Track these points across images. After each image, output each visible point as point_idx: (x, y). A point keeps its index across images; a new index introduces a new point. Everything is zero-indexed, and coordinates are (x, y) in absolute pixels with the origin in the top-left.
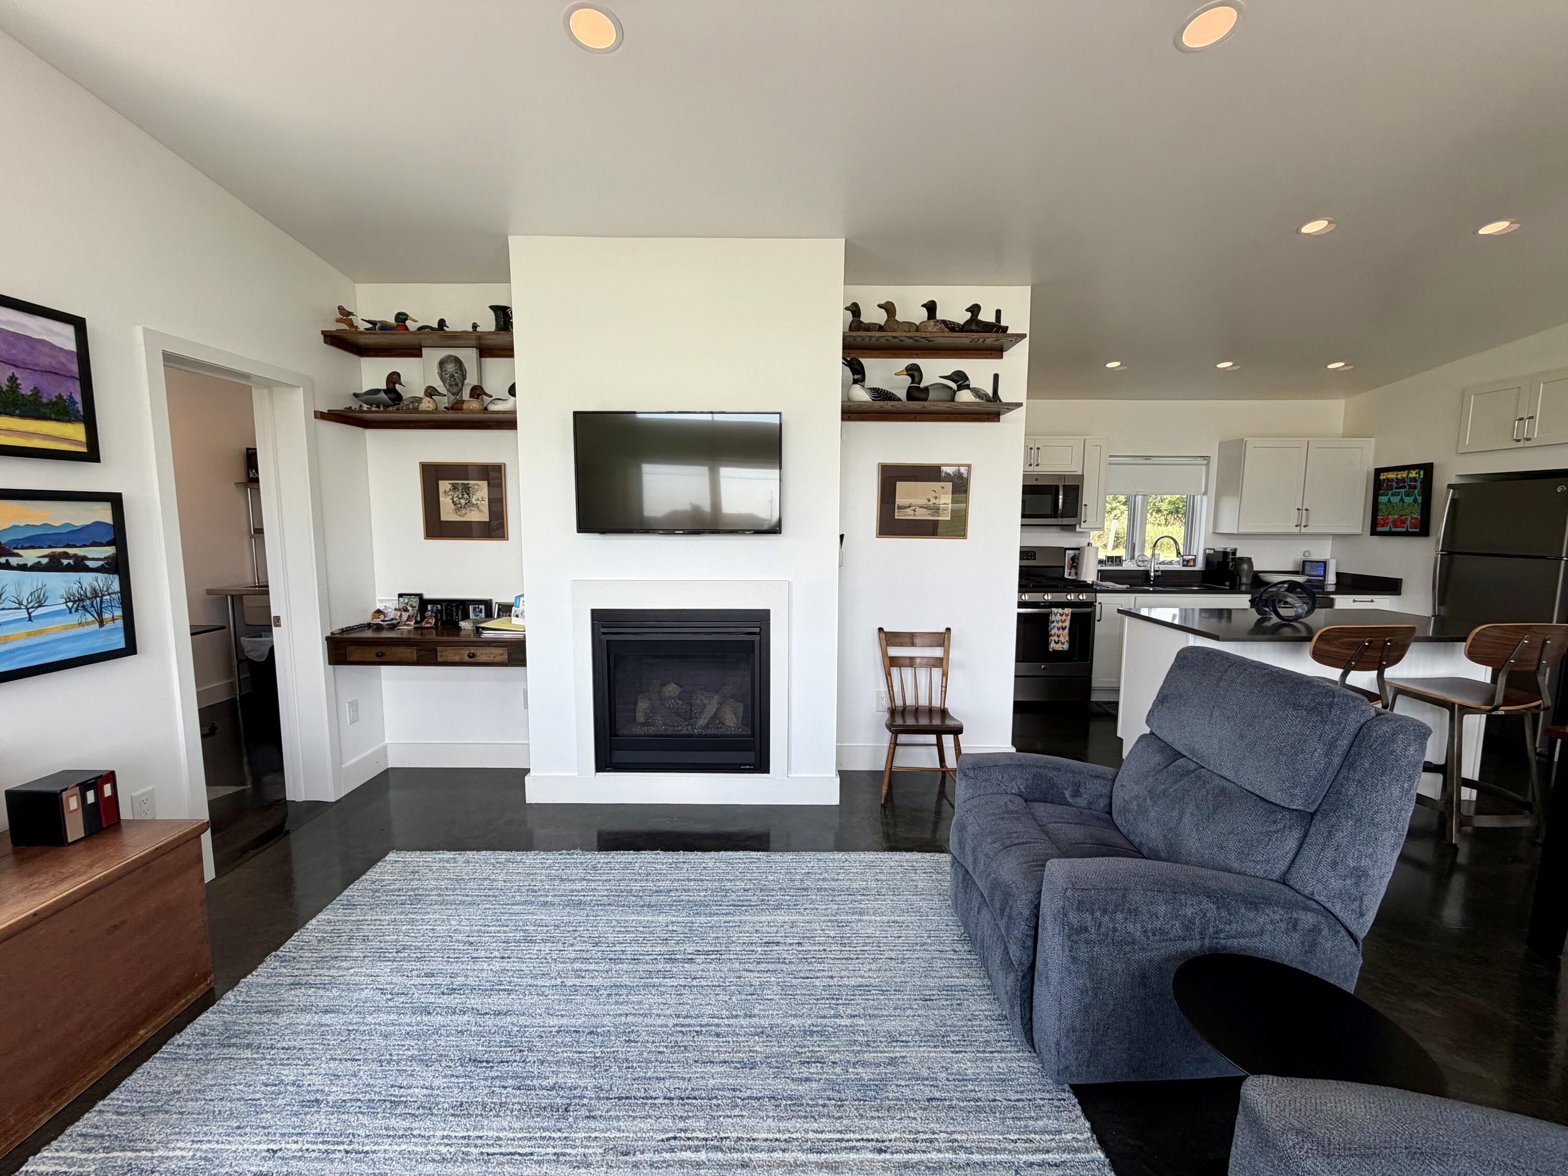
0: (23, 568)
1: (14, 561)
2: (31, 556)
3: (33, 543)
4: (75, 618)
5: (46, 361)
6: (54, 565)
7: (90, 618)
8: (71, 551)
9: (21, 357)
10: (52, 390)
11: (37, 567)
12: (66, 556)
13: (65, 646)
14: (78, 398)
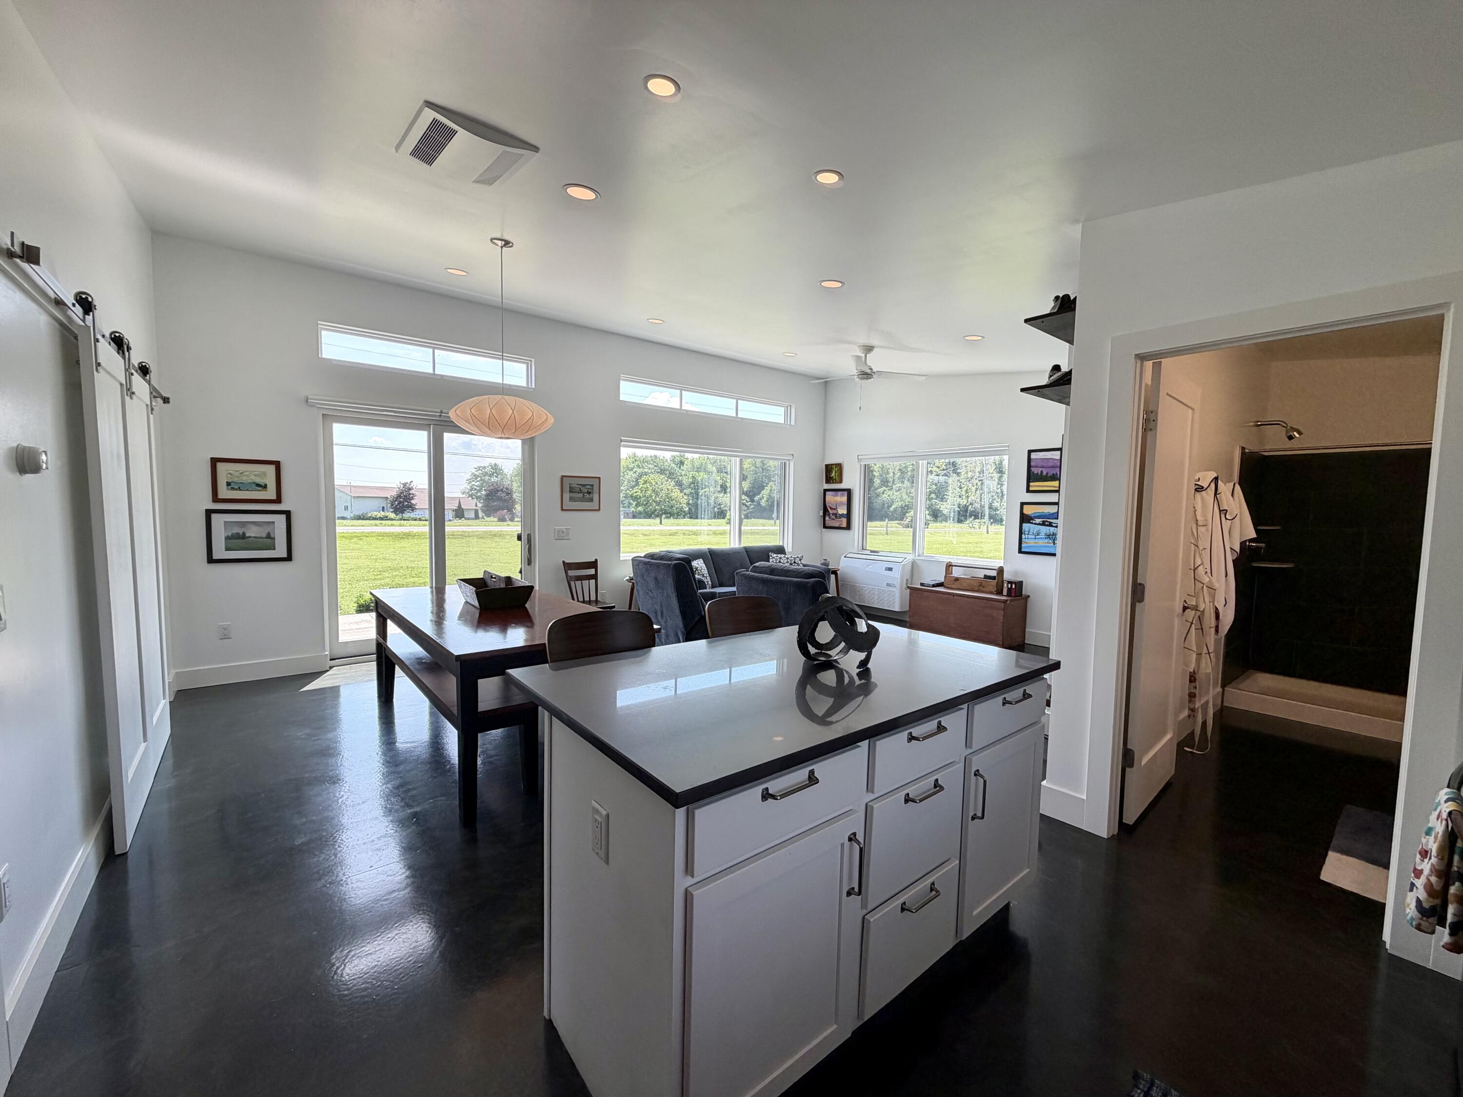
0: (1035, 524)
1: (1034, 522)
2: (1038, 521)
3: (1039, 517)
4: (1047, 541)
5: (1051, 464)
6: (1043, 524)
7: (1051, 541)
8: (1048, 520)
9: (1045, 465)
10: (1051, 472)
11: (1039, 524)
12: (1047, 521)
13: (1044, 548)
14: (1058, 473)
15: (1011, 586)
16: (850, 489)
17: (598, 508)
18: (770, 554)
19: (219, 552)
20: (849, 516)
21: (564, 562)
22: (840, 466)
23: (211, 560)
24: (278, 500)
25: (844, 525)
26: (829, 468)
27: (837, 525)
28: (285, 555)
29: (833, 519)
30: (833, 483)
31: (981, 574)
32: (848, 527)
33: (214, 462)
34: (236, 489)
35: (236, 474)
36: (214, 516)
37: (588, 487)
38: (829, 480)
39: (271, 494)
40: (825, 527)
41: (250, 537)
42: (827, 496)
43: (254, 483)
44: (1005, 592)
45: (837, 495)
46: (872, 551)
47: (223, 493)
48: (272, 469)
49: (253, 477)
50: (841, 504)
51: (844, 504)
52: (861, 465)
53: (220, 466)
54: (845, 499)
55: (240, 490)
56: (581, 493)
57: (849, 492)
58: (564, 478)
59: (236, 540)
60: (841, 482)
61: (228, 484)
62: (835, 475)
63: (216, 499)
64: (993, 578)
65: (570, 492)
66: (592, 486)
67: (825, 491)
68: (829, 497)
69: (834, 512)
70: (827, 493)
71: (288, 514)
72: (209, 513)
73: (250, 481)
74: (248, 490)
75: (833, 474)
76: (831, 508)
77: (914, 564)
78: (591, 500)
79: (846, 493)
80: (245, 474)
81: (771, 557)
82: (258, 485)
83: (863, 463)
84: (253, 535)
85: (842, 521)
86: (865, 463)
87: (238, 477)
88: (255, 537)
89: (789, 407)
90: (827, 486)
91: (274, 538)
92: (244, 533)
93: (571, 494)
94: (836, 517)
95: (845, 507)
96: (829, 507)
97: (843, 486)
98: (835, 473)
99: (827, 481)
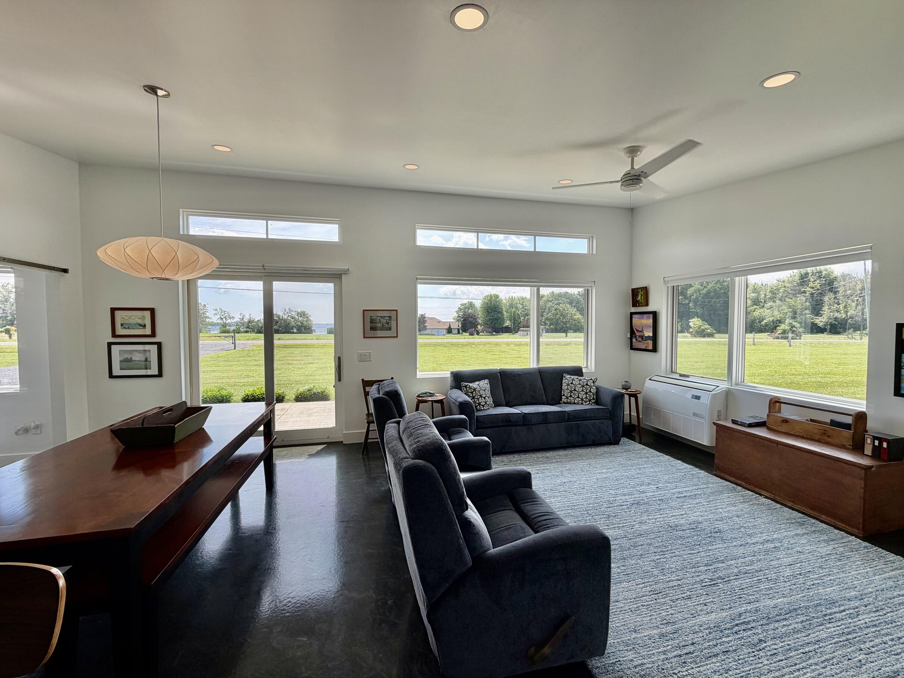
15: (881, 444)
16: (655, 312)
17: (396, 336)
18: (564, 375)
19: (116, 371)
20: (655, 338)
21: (363, 380)
22: (645, 290)
23: (111, 376)
24: (153, 335)
25: (650, 347)
26: (635, 292)
27: (644, 347)
28: (157, 373)
29: (639, 341)
30: (639, 306)
31: (827, 418)
32: (655, 349)
33: (113, 310)
34: (127, 328)
35: (127, 318)
36: (113, 347)
37: (388, 318)
38: (635, 303)
39: (148, 331)
40: (632, 348)
41: (135, 361)
42: (633, 319)
43: (137, 324)
44: (868, 450)
45: (643, 318)
46: (681, 375)
47: (120, 331)
48: (148, 314)
49: (137, 320)
50: (647, 326)
51: (650, 327)
52: (668, 287)
53: (117, 313)
54: (650, 321)
55: (129, 329)
56: (381, 323)
57: (655, 315)
58: (365, 312)
59: (126, 363)
60: (647, 305)
61: (122, 325)
62: (641, 298)
63: (114, 335)
64: (847, 426)
65: (371, 322)
66: (390, 317)
67: (632, 314)
68: (636, 320)
69: (640, 334)
70: (634, 316)
71: (159, 345)
72: (110, 344)
73: (135, 322)
74: (134, 329)
75: (639, 298)
76: (637, 331)
77: (728, 393)
78: (390, 329)
79: (651, 315)
80: (132, 317)
81: (564, 378)
82: (140, 325)
83: (670, 285)
84: (136, 359)
85: (648, 343)
86: (673, 285)
87: (128, 320)
88: (138, 361)
89: (591, 238)
90: (634, 310)
91: (150, 361)
92: (131, 358)
93: (371, 324)
94: (642, 339)
95: (651, 330)
96: (636, 329)
97: (650, 308)
98: (641, 297)
99: (634, 305)
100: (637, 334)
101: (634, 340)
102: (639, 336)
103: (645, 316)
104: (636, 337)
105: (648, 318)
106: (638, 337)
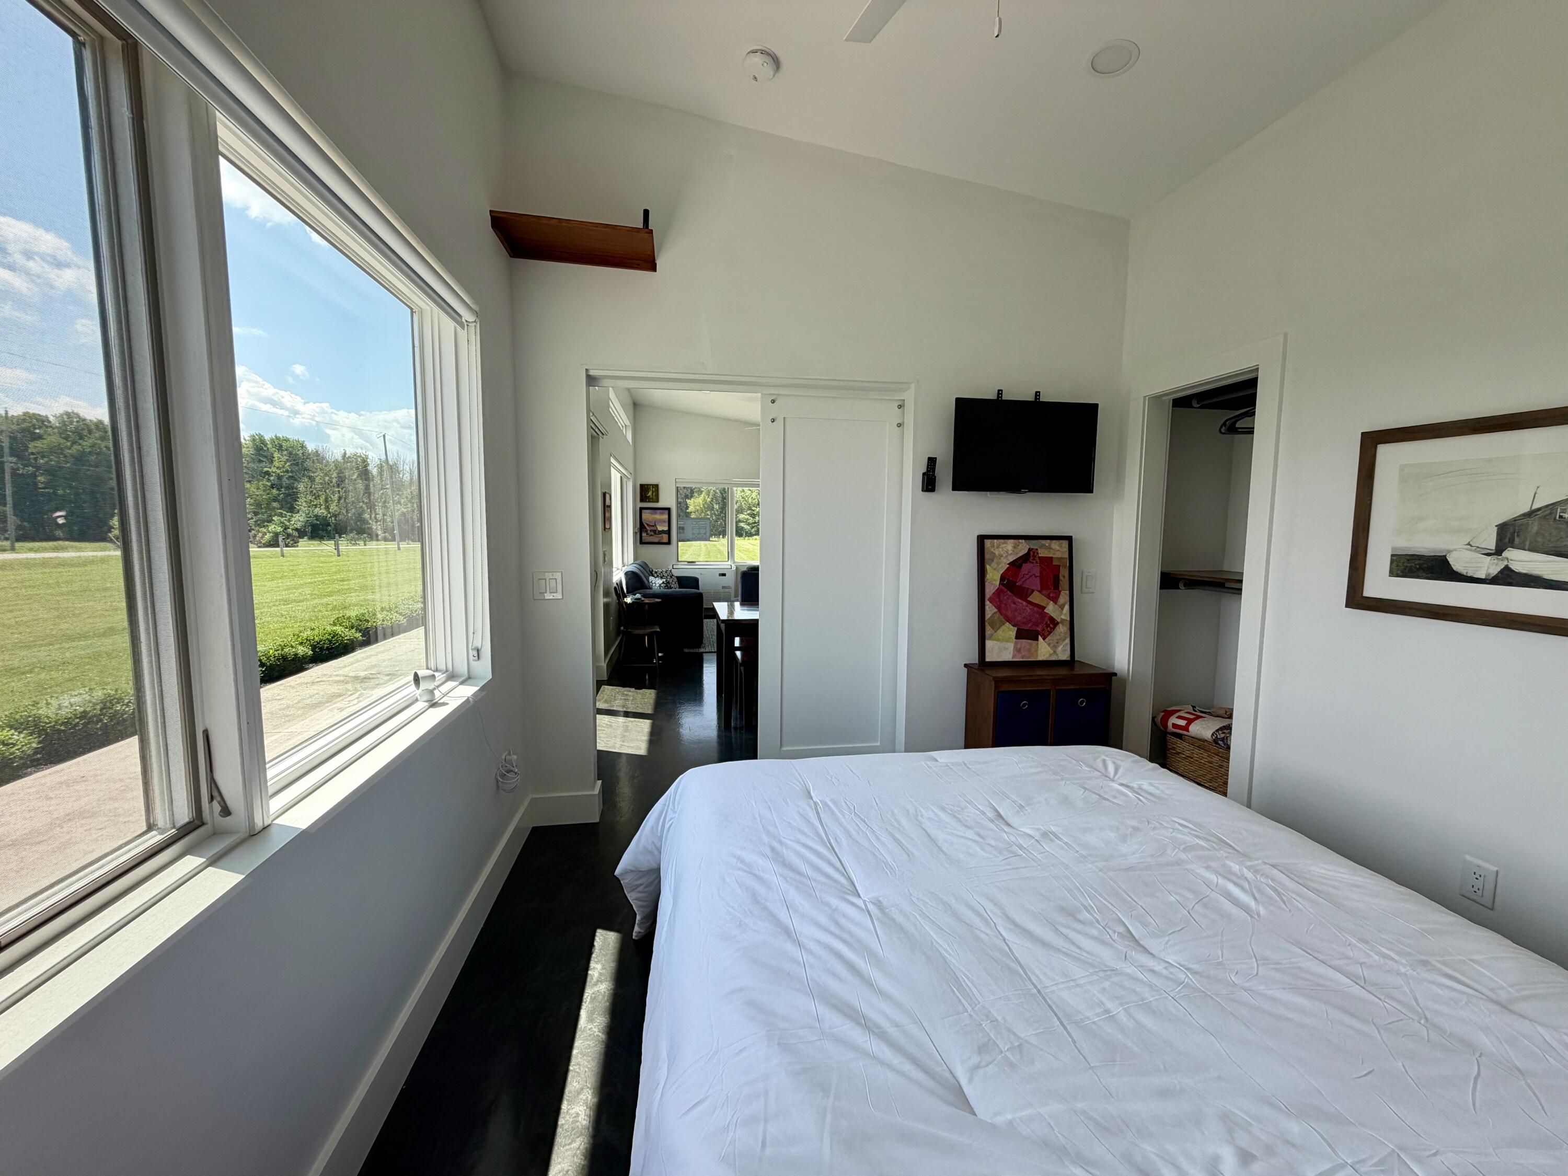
16: (667, 508)
20: (669, 532)
22: (656, 487)
25: (664, 540)
26: (644, 488)
27: (656, 540)
29: (651, 535)
30: (649, 502)
32: (669, 543)
38: (644, 498)
40: (642, 543)
42: (643, 514)
45: (655, 514)
50: (662, 521)
51: (665, 522)
52: (673, 486)
54: (666, 516)
60: (657, 501)
62: (652, 495)
67: (641, 509)
69: (653, 528)
70: (644, 511)
75: (650, 494)
79: (667, 511)
83: (675, 485)
85: (662, 537)
90: (643, 505)
94: (655, 533)
95: (667, 524)
96: (647, 524)
97: (661, 504)
98: (653, 493)
99: (642, 500)
100: (648, 528)
101: (644, 534)
102: (651, 531)
103: (659, 511)
104: (646, 531)
105: (663, 514)
106: (649, 532)
